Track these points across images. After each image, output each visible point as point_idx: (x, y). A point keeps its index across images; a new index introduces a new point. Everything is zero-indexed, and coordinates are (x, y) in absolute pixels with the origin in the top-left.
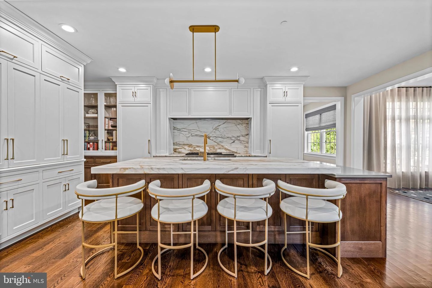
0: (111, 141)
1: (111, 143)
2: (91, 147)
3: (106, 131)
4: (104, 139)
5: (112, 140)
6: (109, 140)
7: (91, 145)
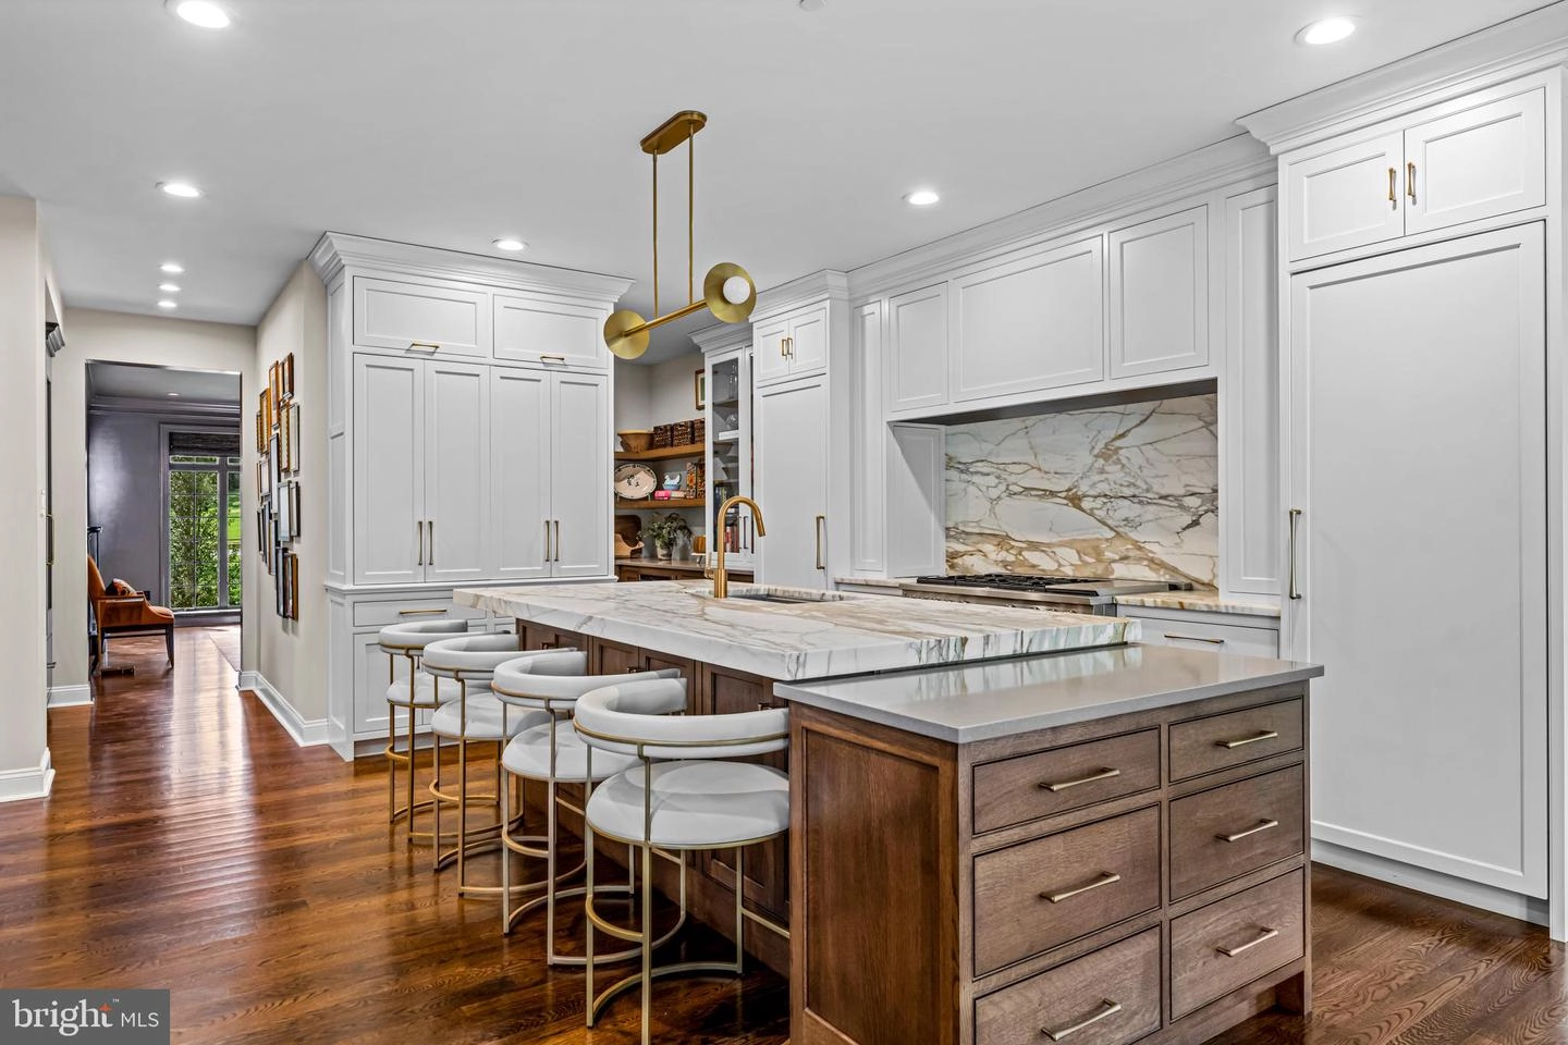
4: (749, 516)
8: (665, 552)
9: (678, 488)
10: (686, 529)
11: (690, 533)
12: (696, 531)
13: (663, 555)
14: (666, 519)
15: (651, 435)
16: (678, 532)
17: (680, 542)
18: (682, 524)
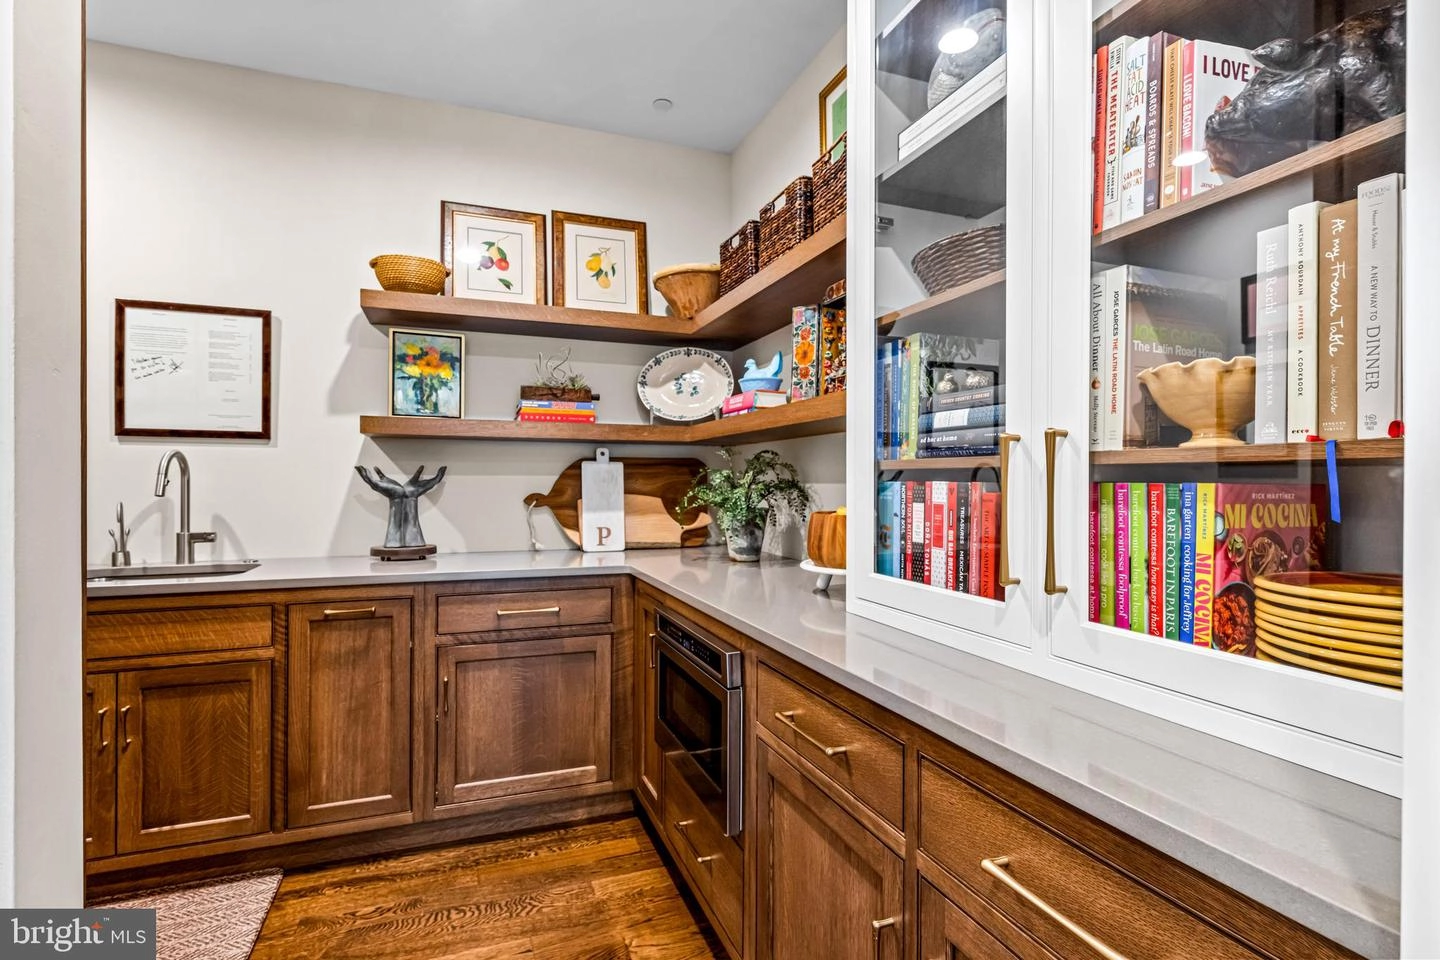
0: (1207, 442)
1: (1206, 491)
2: (938, 541)
3: (1119, 278)
4: (1077, 426)
5: (1240, 420)
6: (1173, 433)
7: (939, 508)
8: (743, 542)
9: (776, 386)
10: (794, 487)
11: (805, 497)
12: (821, 494)
13: (740, 551)
14: (750, 463)
15: (717, 273)
16: (779, 495)
17: (783, 519)
18: (787, 476)
